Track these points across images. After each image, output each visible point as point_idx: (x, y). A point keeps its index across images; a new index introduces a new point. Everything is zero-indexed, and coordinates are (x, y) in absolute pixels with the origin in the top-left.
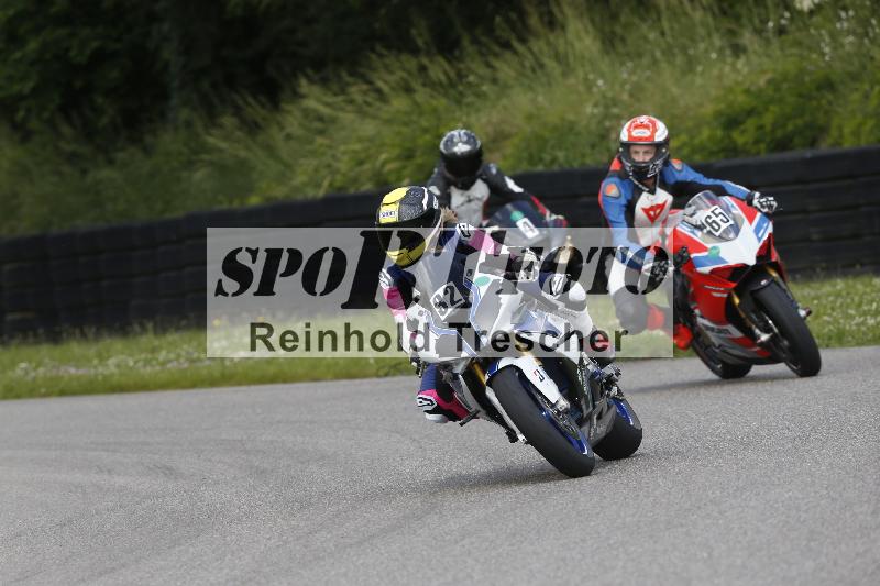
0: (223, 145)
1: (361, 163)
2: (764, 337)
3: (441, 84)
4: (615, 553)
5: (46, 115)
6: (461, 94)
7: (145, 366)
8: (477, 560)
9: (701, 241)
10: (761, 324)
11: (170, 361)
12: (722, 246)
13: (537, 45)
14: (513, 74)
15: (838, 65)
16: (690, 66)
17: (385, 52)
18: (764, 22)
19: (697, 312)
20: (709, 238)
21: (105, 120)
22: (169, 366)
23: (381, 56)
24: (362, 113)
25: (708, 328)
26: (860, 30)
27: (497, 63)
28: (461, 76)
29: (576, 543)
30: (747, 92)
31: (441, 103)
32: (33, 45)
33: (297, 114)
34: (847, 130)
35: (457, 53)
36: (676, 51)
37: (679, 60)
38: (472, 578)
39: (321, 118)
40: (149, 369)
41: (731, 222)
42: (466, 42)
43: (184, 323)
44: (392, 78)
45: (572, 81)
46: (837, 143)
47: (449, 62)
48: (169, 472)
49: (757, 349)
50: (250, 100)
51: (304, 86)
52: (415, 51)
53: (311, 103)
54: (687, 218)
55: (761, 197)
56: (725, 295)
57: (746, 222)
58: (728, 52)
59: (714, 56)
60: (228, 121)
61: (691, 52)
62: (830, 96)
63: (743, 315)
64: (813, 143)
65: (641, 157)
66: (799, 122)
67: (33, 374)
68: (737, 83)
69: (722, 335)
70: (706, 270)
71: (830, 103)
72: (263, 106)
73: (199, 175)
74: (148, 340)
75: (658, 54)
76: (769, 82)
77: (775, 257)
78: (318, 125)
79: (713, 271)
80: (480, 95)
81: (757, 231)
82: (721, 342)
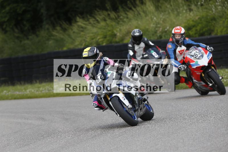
0: (57, 34)
1: (93, 39)
2: (211, 85)
3: (113, 19)
4: (159, 140)
5: (11, 26)
6: (119, 21)
7: (37, 92)
8: (123, 142)
9: (193, 60)
10: (210, 81)
11: (43, 90)
12: (198, 61)
13: (139, 9)
14: (132, 16)
15: (217, 14)
16: (178, 14)
17: (99, 10)
18: (197, 3)
19: (193, 78)
20: (195, 59)
21: (26, 28)
22: (43, 92)
23: (98, 11)
24: (93, 26)
25: (196, 82)
26: (222, 5)
27: (128, 13)
28: (119, 17)
29: (148, 138)
30: (193, 21)
31: (114, 23)
32: (8, 8)
33: (76, 26)
34: (219, 31)
35: (118, 10)
36: (175, 10)
37: (175, 12)
38: (121, 147)
39: (82, 27)
40: (38, 93)
41: (201, 54)
42: (120, 8)
43: (47, 80)
44: (101, 17)
45: (147, 18)
46: (216, 34)
47: (116, 13)
48: (43, 119)
49: (209, 88)
50: (64, 23)
51: (78, 19)
52: (107, 10)
53: (80, 24)
54: (189, 53)
55: (209, 47)
56: (200, 74)
57: (205, 54)
58: (188, 10)
59: (184, 11)
60: (58, 28)
61: (178, 10)
62: (214, 22)
63: (205, 79)
64: (210, 34)
65: (178, 37)
66: (206, 29)
67: (7, 94)
68: (190, 19)
69: (200, 84)
70: (195, 67)
71: (214, 24)
72: (67, 24)
73: (51, 42)
74: (37, 85)
75: (170, 11)
76: (199, 18)
77: (213, 63)
78: (81, 29)
79: (196, 68)
80: (124, 22)
81: (208, 57)
82: (200, 86)
